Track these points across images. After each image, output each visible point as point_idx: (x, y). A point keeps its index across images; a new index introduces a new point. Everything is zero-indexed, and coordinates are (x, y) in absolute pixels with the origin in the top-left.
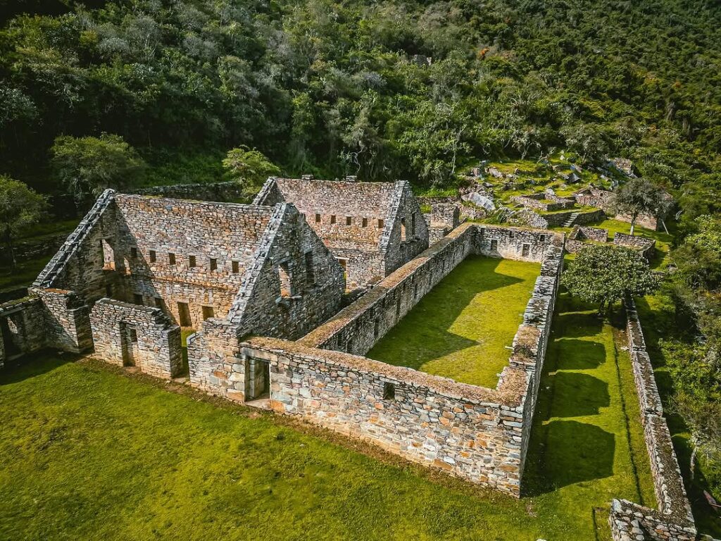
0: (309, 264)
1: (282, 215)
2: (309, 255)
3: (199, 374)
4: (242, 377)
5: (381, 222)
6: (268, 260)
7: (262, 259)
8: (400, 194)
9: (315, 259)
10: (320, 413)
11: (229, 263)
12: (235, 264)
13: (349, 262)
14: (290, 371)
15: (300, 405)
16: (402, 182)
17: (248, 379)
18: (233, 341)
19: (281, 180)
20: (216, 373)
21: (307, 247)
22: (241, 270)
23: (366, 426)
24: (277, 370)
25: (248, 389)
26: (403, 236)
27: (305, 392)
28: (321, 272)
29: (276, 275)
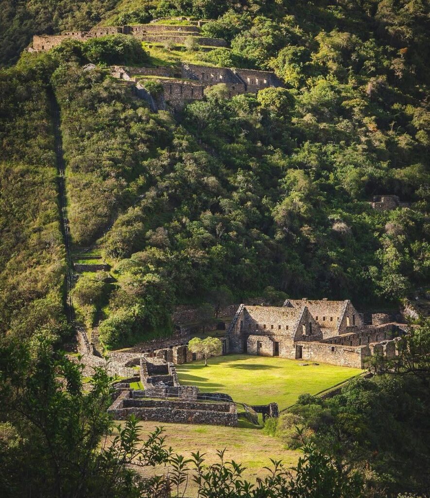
0: (311, 327)
1: (303, 310)
2: (311, 323)
3: (282, 353)
4: (295, 352)
5: (338, 318)
6: (300, 322)
7: (299, 322)
8: (346, 305)
9: (312, 325)
10: (316, 358)
11: (285, 327)
12: (287, 327)
13: (324, 333)
14: (308, 348)
15: (311, 357)
16: (347, 301)
17: (296, 353)
18: (293, 342)
19: (292, 301)
20: (287, 352)
21: (310, 321)
22: (289, 328)
23: (327, 359)
24: (305, 348)
25: (296, 356)
26: (348, 324)
27: (312, 353)
28: (314, 330)
29: (302, 327)
